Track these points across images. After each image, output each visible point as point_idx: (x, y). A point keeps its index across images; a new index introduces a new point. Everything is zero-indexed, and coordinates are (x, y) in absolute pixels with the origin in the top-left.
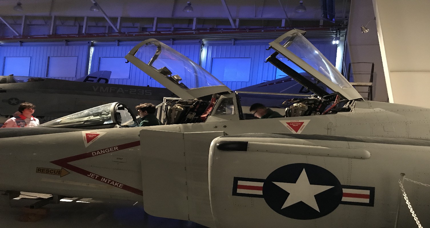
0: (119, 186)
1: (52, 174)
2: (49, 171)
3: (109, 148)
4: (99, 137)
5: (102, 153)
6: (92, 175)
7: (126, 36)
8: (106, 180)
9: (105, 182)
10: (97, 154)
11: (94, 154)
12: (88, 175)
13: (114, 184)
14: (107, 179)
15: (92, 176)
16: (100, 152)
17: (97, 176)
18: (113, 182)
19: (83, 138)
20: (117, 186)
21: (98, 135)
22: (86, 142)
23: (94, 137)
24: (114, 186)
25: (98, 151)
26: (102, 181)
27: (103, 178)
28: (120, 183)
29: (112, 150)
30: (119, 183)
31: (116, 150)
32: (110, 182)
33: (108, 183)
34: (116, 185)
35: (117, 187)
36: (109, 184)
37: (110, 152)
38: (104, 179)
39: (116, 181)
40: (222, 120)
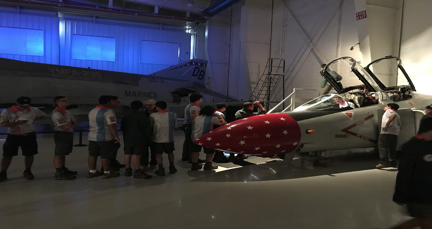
2: (341, 136)
3: (361, 120)
4: (352, 114)
12: (356, 136)
17: (360, 136)
19: (347, 116)
22: (350, 118)
25: (358, 122)
28: (368, 138)
31: (364, 121)
36: (364, 139)
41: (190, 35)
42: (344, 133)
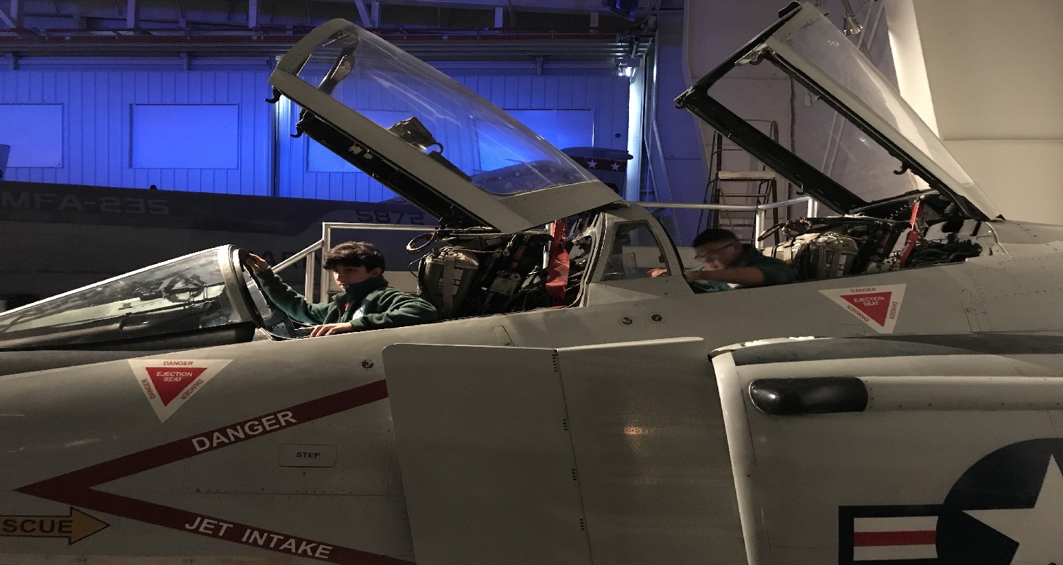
0: (317, 555)
1: (33, 534)
2: (18, 524)
3: (259, 419)
4: (204, 377)
5: (233, 439)
6: (204, 524)
7: (42, 40)
8: (261, 537)
9: (261, 542)
10: (215, 445)
11: (202, 444)
12: (187, 526)
13: (297, 548)
14: (266, 535)
15: (206, 528)
16: (227, 436)
17: (225, 526)
18: (293, 541)
19: (143, 387)
20: (310, 553)
21: (200, 371)
22: (156, 402)
23: (186, 381)
24: (296, 554)
25: (215, 431)
26: (247, 542)
27: (249, 531)
28: (319, 544)
29: (270, 426)
30: (315, 542)
31: (289, 424)
32: (280, 542)
33: (272, 545)
34: (305, 551)
35: (310, 557)
36: (276, 548)
37: (265, 432)
38: (256, 534)
39: (302, 536)
40: (637, 297)
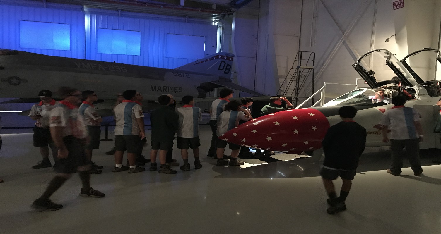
2: (373, 132)
19: (380, 111)
21: (385, 109)
41: (216, 27)
42: (377, 130)
